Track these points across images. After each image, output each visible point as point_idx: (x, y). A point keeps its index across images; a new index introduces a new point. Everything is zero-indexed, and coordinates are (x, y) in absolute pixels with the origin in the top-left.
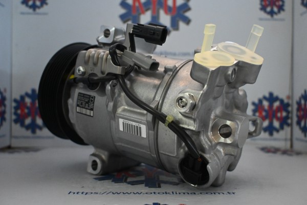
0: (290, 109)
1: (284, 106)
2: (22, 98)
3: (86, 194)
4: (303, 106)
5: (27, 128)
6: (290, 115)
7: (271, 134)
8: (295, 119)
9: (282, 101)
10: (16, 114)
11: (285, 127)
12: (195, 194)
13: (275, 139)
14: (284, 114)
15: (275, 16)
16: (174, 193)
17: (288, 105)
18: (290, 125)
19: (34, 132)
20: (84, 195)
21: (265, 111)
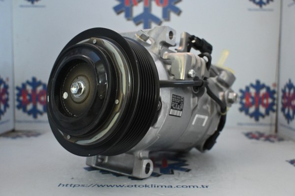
0: (275, 96)
1: (271, 93)
2: (24, 86)
3: (74, 186)
4: (287, 95)
5: (29, 113)
6: (276, 102)
7: (257, 119)
8: (280, 106)
9: (268, 89)
10: (18, 100)
11: (271, 113)
12: (171, 187)
13: (261, 124)
14: (270, 101)
15: (264, 7)
16: (153, 186)
17: (274, 92)
18: (276, 111)
19: (35, 117)
20: (72, 187)
21: (252, 98)
